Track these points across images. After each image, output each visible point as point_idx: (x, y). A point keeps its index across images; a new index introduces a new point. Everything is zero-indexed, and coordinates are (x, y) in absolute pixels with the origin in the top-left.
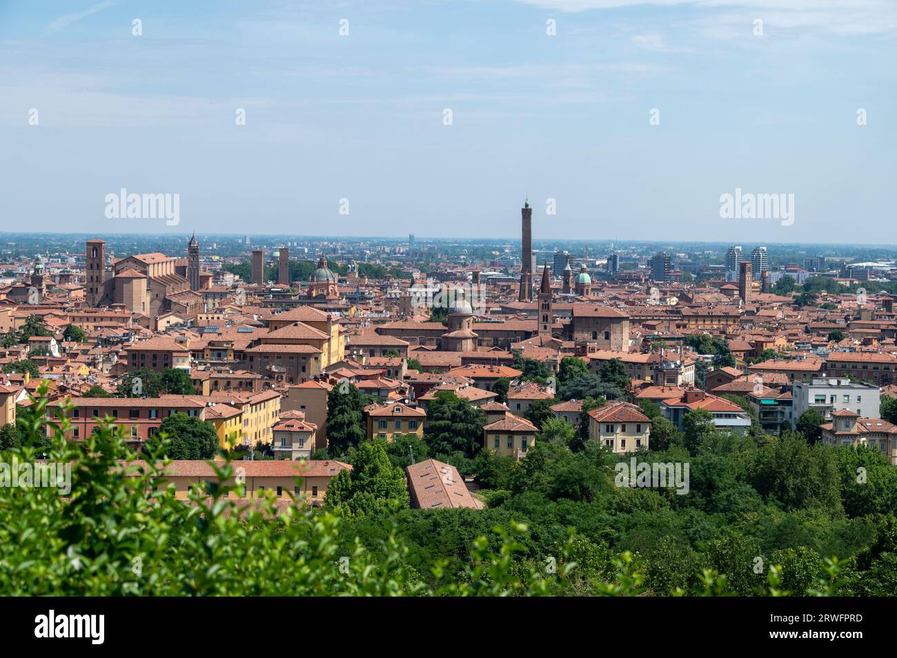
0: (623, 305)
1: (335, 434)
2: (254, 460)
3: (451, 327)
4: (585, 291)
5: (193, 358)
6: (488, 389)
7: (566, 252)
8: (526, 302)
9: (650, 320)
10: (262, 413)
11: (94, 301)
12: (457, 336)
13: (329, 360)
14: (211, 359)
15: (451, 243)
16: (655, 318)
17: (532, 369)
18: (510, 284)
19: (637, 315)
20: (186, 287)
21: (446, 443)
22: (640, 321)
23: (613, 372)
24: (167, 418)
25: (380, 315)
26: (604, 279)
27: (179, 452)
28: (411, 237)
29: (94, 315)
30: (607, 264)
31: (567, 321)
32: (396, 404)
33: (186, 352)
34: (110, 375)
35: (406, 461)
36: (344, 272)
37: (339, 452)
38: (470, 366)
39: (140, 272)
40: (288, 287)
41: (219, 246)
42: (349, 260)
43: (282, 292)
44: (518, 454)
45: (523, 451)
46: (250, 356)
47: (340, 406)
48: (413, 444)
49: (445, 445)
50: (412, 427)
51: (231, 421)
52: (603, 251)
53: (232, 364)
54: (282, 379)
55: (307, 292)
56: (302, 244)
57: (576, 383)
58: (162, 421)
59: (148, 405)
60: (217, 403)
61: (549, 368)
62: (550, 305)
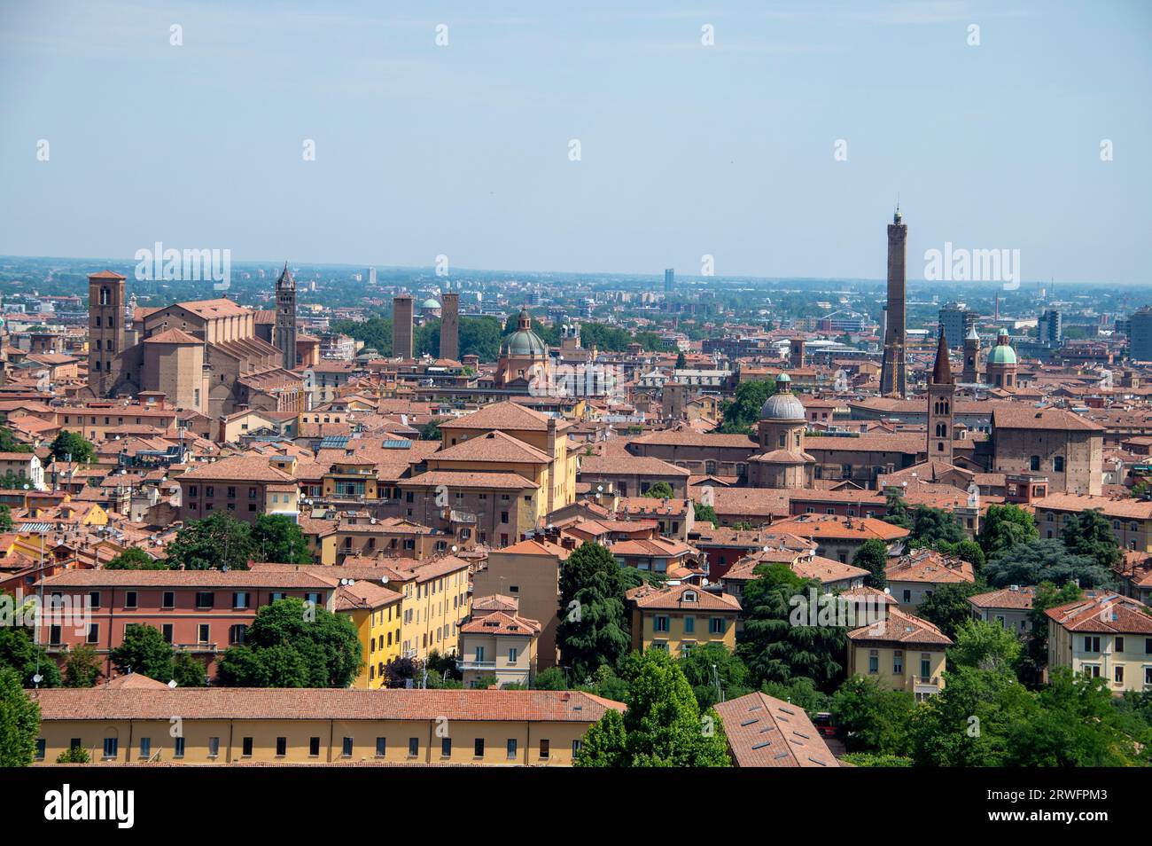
0: (1081, 406)
1: (576, 641)
2: (427, 688)
3: (766, 444)
4: (1005, 379)
5: (303, 496)
6: (843, 559)
7: (962, 306)
8: (894, 398)
9: (1137, 435)
10: (437, 598)
11: (102, 386)
12: (777, 460)
13: (550, 502)
14: (335, 496)
15: (742, 286)
16: (1147, 432)
17: (928, 525)
18: (858, 363)
19: (1112, 425)
20: (276, 361)
21: (779, 661)
22: (1116, 438)
23: (1086, 535)
24: (266, 607)
25: (629, 417)
26: (1037, 357)
27: (290, 672)
28: (669, 274)
29: (104, 411)
30: (1039, 328)
31: (982, 437)
32: (685, 587)
33: (291, 483)
34: (145, 525)
35: (707, 694)
36: (553, 338)
37: (583, 674)
38: (808, 517)
39: (191, 334)
40: (457, 364)
41: (322, 287)
42: (558, 315)
43: (447, 374)
44: (914, 688)
45: (923, 681)
46: (408, 493)
47: (585, 589)
48: (718, 662)
49: (777, 665)
50: (715, 631)
51: (382, 614)
52: (1027, 302)
53: (375, 506)
54: (469, 536)
55: (494, 375)
56: (471, 284)
57: (1016, 555)
58: (257, 613)
59: (231, 583)
60: (356, 581)
61: (961, 525)
62: (950, 405)
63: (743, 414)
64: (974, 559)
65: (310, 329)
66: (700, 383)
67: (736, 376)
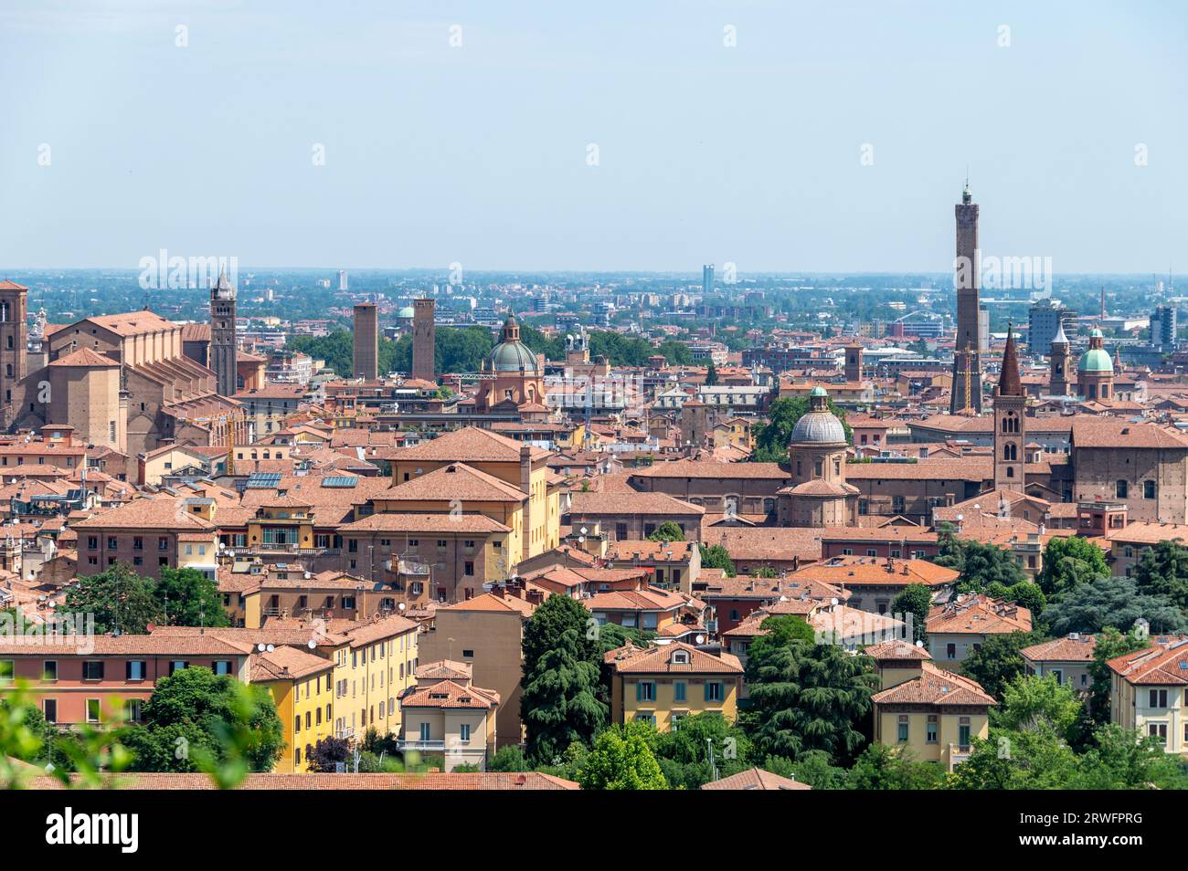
1: (540, 714)
2: (361, 770)
3: (799, 474)
4: (1100, 390)
5: (223, 546)
6: (882, 611)
7: (1057, 303)
8: (967, 416)
10: (378, 666)
11: (3, 420)
12: (811, 493)
13: (526, 549)
14: (261, 546)
15: (798, 284)
17: (980, 565)
18: (930, 374)
20: (208, 386)
21: (788, 732)
23: (1163, 571)
24: (166, 679)
25: (639, 446)
26: (1142, 363)
28: (708, 271)
29: (3, 450)
30: (1151, 328)
31: (1060, 458)
32: (676, 646)
33: (207, 531)
34: (38, 584)
35: (698, 774)
36: (557, 353)
37: (550, 753)
38: (842, 559)
39: (104, 355)
40: (433, 385)
41: (281, 296)
42: (569, 324)
43: (420, 398)
44: (951, 758)
45: (962, 750)
46: (351, 541)
47: (551, 651)
48: (714, 735)
49: (785, 737)
50: (712, 697)
51: (308, 685)
52: (1141, 299)
53: (310, 557)
54: (422, 591)
55: (476, 397)
56: (463, 288)
57: (1080, 597)
58: (155, 686)
59: (123, 650)
60: (276, 646)
61: (1019, 564)
62: (1020, 422)
63: (780, 439)
64: (1034, 604)
65: (262, 347)
66: (731, 402)
67: (775, 392)
